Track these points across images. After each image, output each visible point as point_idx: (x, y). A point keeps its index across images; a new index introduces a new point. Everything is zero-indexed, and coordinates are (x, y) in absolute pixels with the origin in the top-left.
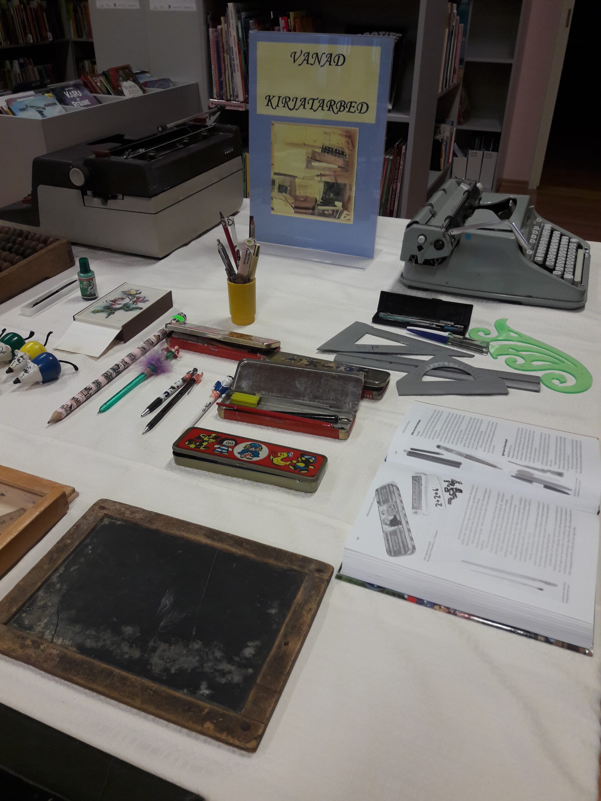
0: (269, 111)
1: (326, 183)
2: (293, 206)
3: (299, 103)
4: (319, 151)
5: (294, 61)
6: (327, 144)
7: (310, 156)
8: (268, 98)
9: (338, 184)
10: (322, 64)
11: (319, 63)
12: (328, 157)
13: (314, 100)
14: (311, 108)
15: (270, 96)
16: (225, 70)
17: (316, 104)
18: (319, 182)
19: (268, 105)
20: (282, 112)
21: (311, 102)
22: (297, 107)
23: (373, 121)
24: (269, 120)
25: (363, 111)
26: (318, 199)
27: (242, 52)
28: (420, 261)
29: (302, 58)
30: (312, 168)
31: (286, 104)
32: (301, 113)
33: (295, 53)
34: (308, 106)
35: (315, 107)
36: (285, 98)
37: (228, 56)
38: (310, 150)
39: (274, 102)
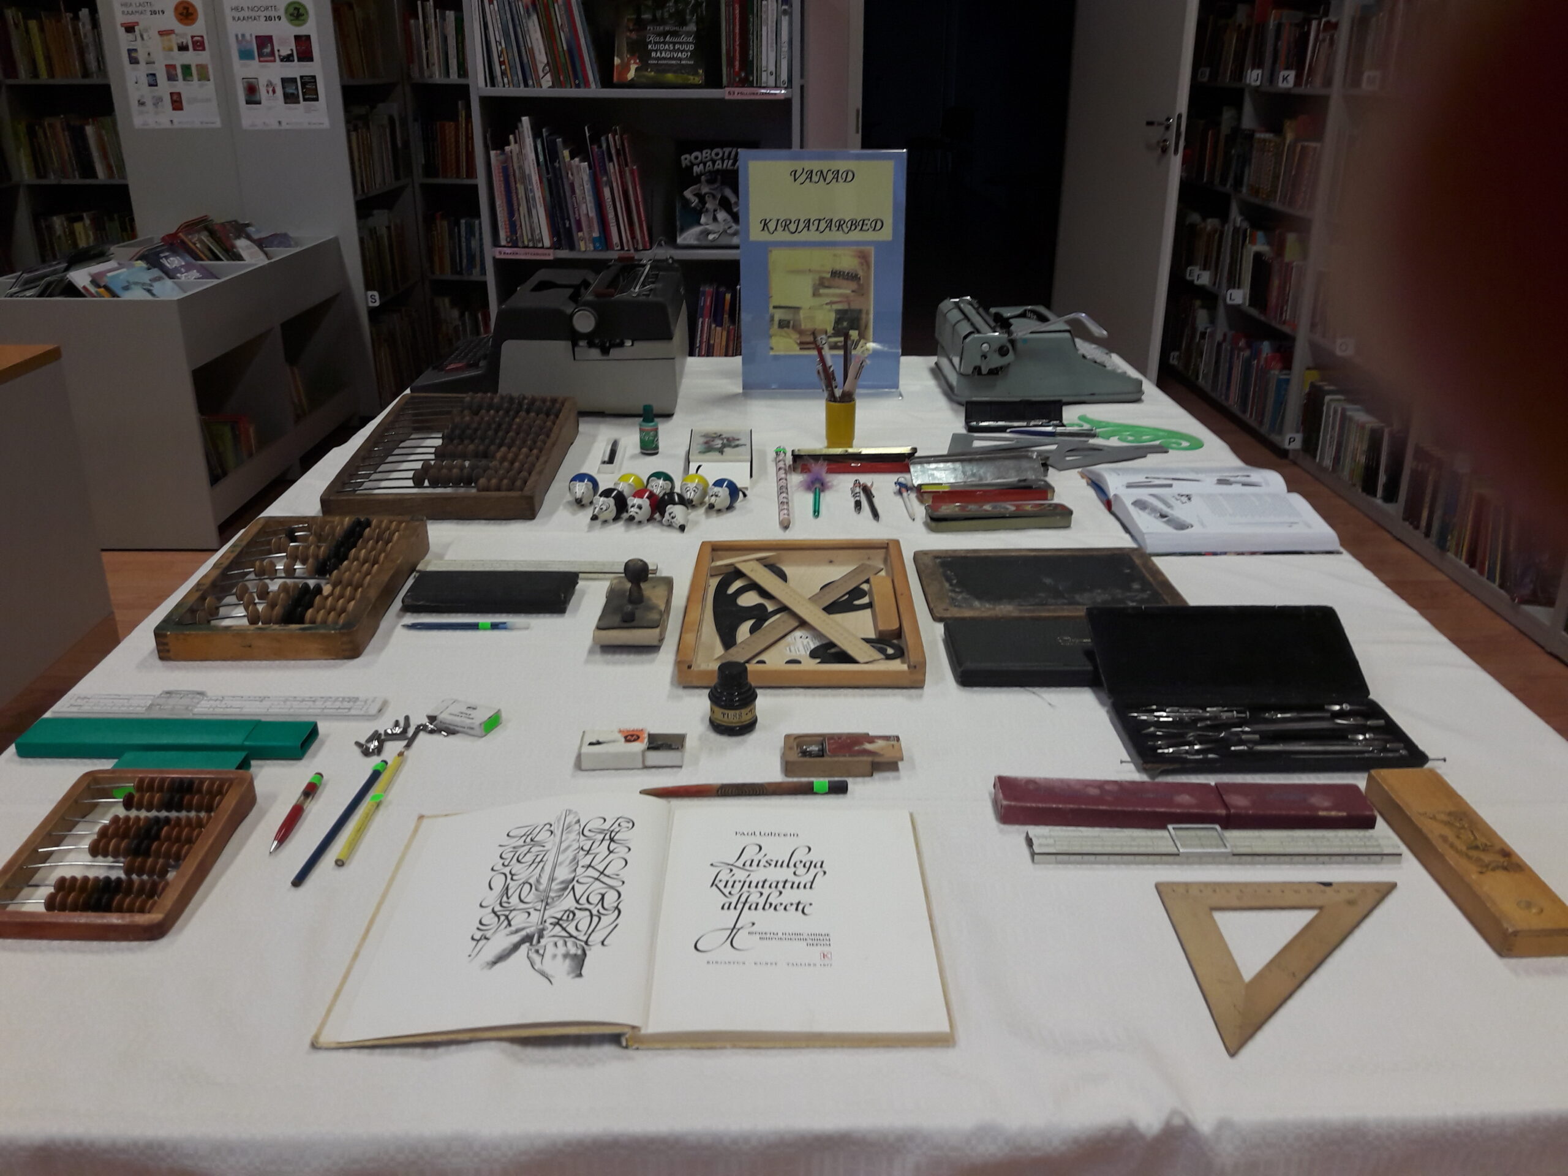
0: (765, 237)
1: (838, 312)
2: (798, 341)
3: (801, 225)
4: (829, 275)
5: (795, 180)
6: (838, 267)
7: (817, 282)
8: (763, 222)
9: (852, 311)
10: (828, 180)
11: (825, 180)
12: (838, 281)
13: (820, 220)
14: (817, 229)
15: (766, 220)
16: (519, 205)
17: (823, 225)
18: (830, 311)
19: (763, 229)
20: (782, 236)
21: (816, 223)
22: (799, 229)
23: (890, 238)
24: (765, 248)
25: (877, 228)
26: (828, 331)
27: (545, 180)
28: (984, 371)
29: (804, 176)
30: (820, 295)
31: (786, 226)
32: (805, 236)
33: (796, 171)
34: (813, 228)
35: (821, 228)
36: (785, 220)
37: (523, 187)
38: (817, 277)
39: (772, 226)
